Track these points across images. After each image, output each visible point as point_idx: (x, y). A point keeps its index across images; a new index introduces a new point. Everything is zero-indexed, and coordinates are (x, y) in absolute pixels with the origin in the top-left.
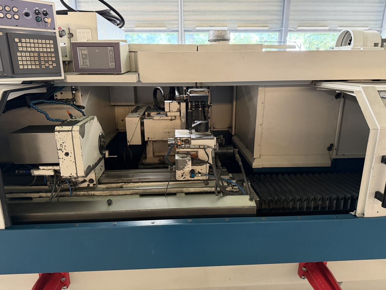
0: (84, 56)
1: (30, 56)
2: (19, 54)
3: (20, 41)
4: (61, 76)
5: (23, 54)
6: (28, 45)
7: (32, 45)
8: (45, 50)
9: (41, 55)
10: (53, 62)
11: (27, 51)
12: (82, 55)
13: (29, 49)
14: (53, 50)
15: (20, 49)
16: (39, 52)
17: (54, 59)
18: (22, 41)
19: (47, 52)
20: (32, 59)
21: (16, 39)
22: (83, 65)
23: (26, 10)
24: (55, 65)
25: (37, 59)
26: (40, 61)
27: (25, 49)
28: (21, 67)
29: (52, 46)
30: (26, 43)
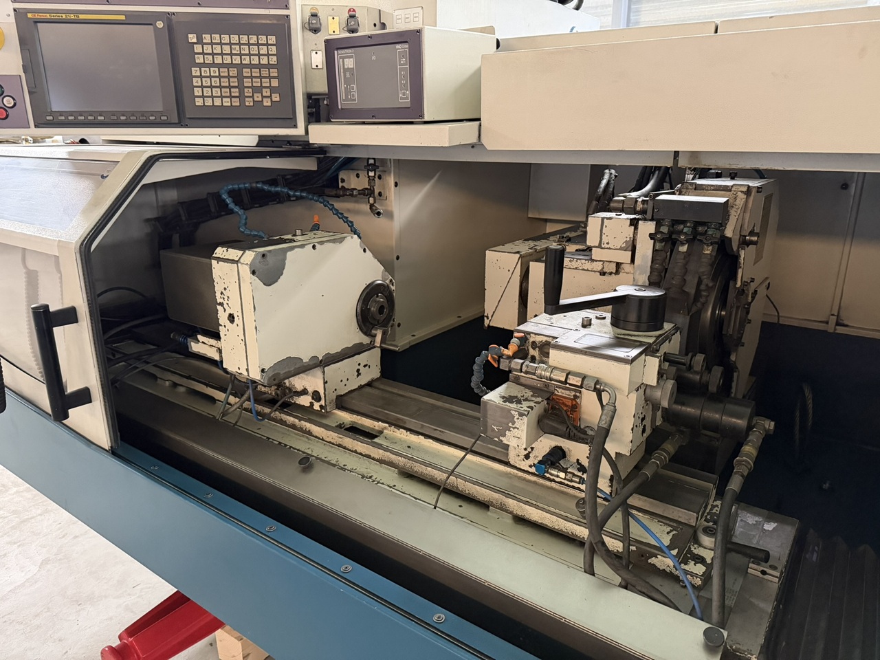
1: (220, 77)
2: (196, 72)
3: (200, 41)
4: (295, 126)
5: (205, 72)
6: (218, 49)
7: (227, 49)
8: (255, 60)
9: (246, 72)
10: (273, 90)
11: (214, 65)
12: (345, 71)
13: (218, 60)
15: (199, 59)
16: (240, 67)
17: (276, 83)
18: (204, 41)
19: (260, 66)
20: (225, 82)
21: (190, 36)
24: (278, 99)
25: (234, 82)
26: (241, 87)
27: (209, 59)
28: (199, 102)
29: (273, 50)
30: (212, 44)
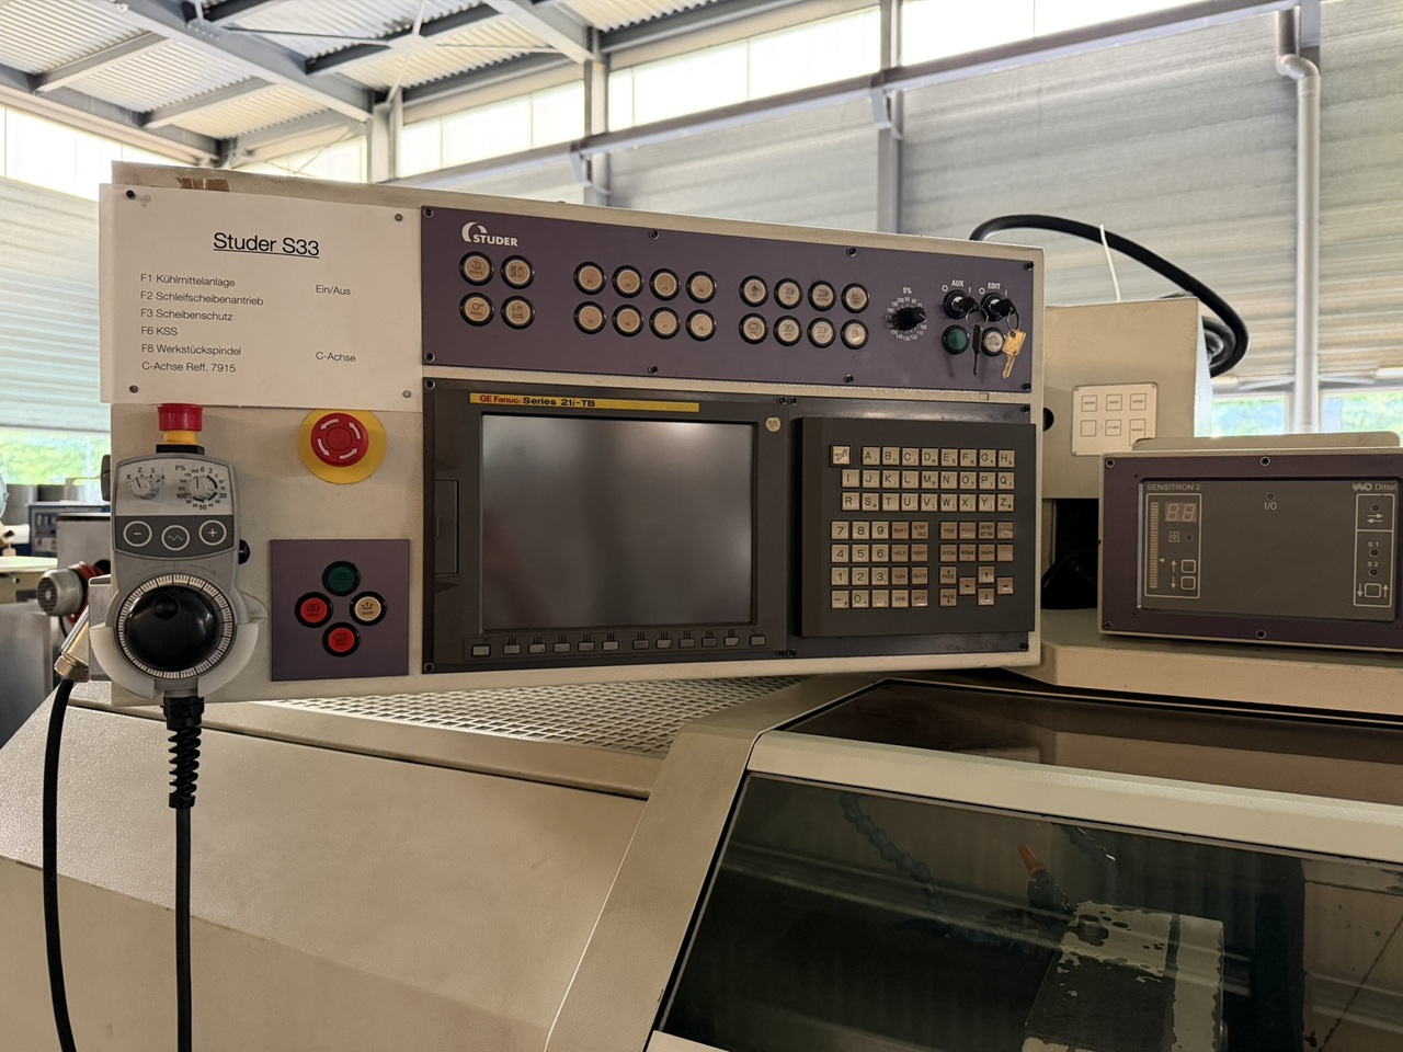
0: (1174, 537)
1: (890, 541)
2: (838, 530)
4: (1024, 647)
5: (860, 530)
6: (892, 479)
7: (911, 480)
9: (948, 530)
10: (1001, 569)
11: (881, 514)
12: (1165, 527)
13: (891, 504)
14: (1007, 503)
15: (851, 503)
16: (937, 518)
17: (1006, 555)
18: (866, 461)
19: (977, 517)
20: (901, 554)
21: (837, 450)
22: (1164, 587)
23: (906, 298)
24: (1010, 590)
25: (921, 553)
26: (934, 565)
27: (872, 503)
28: (839, 601)
29: (1008, 481)
30: (881, 467)
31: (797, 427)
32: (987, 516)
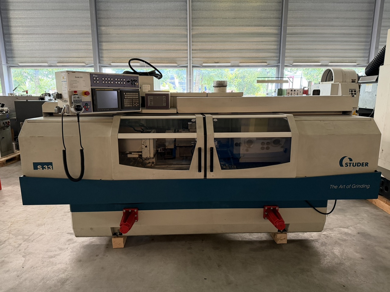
0: (151, 100)
3: (126, 94)
4: (140, 110)
5: (126, 100)
7: (130, 96)
10: (138, 103)
11: (128, 99)
12: (150, 99)
13: (129, 98)
14: (138, 98)
15: (125, 98)
16: (132, 99)
17: (138, 102)
19: (135, 99)
20: (130, 102)
21: (124, 93)
22: (150, 104)
23: (128, 80)
24: (138, 105)
26: (132, 103)
28: (125, 106)
29: (138, 96)
30: (128, 95)
31: (121, 91)
32: (136, 99)
